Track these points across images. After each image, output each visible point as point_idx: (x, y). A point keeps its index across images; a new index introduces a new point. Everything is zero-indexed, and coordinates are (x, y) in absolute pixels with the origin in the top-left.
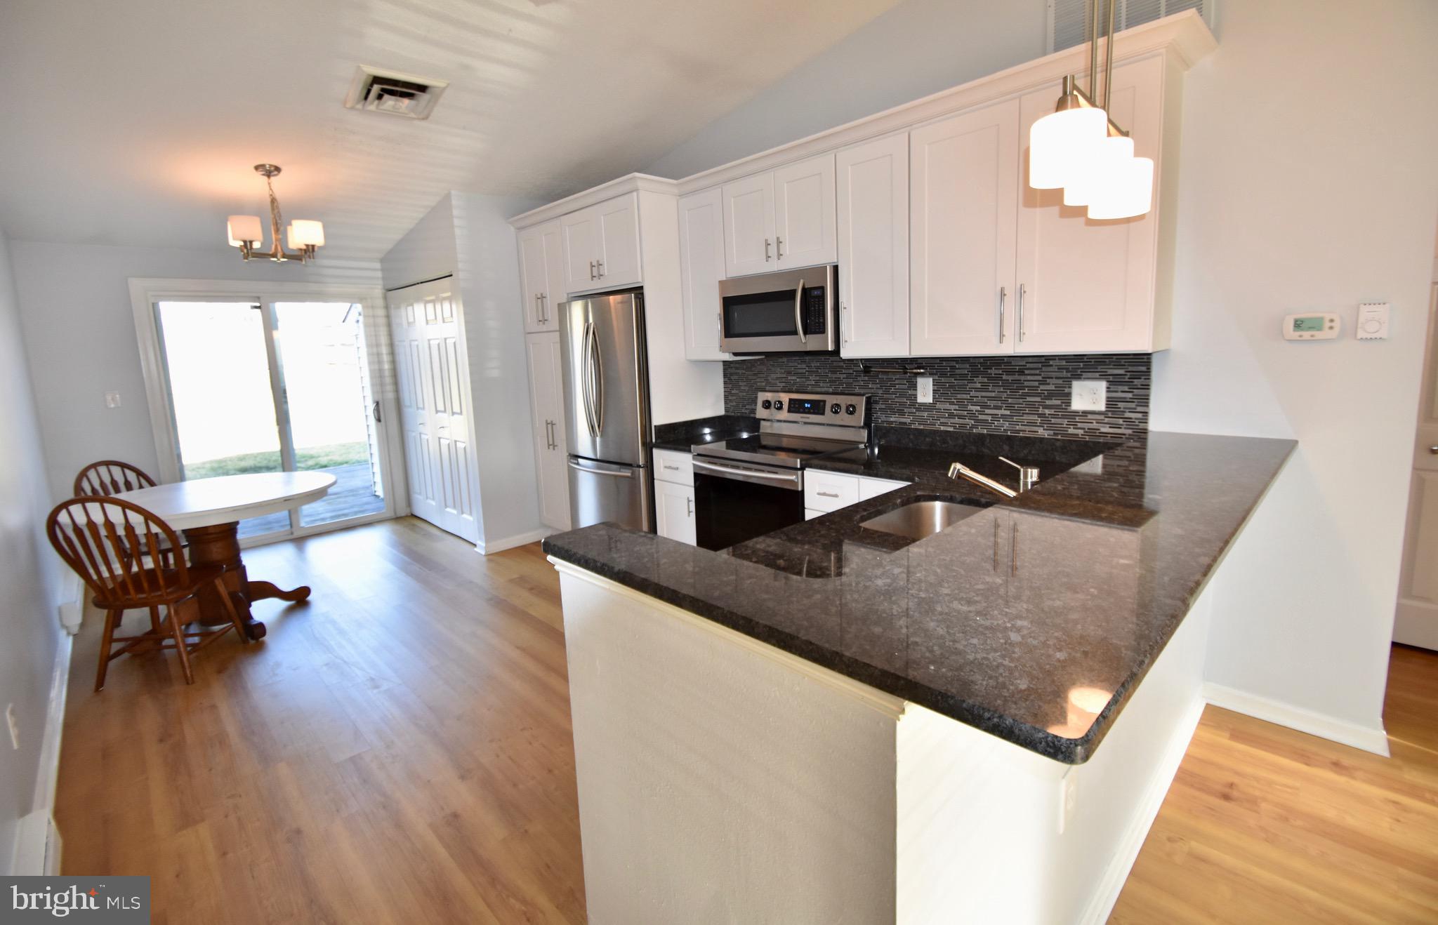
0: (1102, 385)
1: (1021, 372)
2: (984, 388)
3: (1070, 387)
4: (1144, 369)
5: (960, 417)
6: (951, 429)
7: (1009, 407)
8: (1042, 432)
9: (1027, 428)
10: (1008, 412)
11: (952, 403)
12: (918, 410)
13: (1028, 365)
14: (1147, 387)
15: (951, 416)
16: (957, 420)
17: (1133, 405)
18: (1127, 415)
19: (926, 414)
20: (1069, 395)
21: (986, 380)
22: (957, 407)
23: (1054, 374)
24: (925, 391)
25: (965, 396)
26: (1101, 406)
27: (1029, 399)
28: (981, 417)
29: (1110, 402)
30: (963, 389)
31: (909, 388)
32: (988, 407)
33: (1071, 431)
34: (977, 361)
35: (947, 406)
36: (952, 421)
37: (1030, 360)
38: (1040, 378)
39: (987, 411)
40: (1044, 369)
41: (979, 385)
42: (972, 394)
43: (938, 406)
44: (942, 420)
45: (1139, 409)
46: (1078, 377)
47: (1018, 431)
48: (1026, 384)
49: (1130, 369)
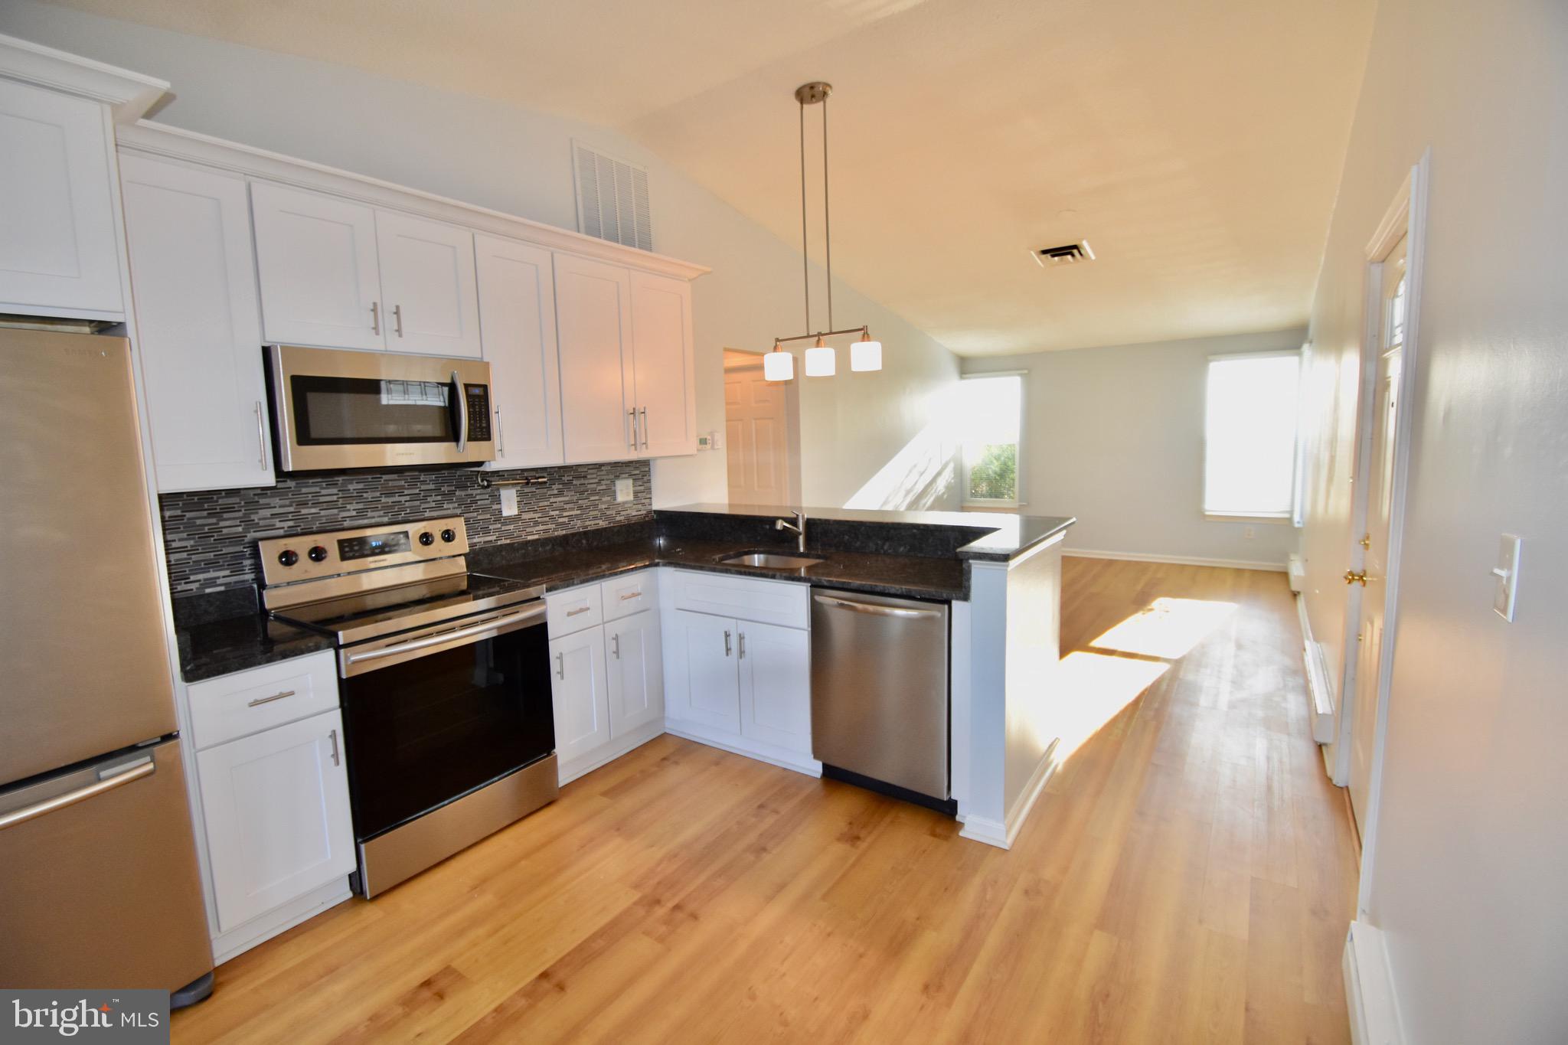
0: (630, 482)
1: (585, 477)
2: (561, 493)
3: (615, 486)
4: (647, 469)
5: (543, 524)
6: (536, 537)
7: (580, 508)
8: (602, 524)
9: (593, 522)
10: (579, 512)
11: (535, 511)
12: (504, 524)
13: (590, 471)
14: (649, 481)
15: (536, 524)
16: (541, 527)
17: (644, 494)
18: (643, 501)
19: (512, 527)
20: (615, 492)
21: (561, 486)
22: (540, 515)
23: (605, 477)
24: (509, 503)
25: (546, 503)
26: (631, 498)
27: (592, 498)
28: (561, 520)
29: (636, 494)
30: (544, 497)
31: (492, 503)
32: (564, 510)
33: (618, 518)
34: (553, 470)
35: (531, 515)
36: (537, 528)
37: (590, 467)
38: (597, 481)
39: (565, 514)
40: (599, 474)
41: (556, 492)
42: (552, 500)
43: (525, 516)
44: (528, 530)
45: (648, 496)
46: (617, 477)
47: (587, 527)
48: (589, 486)
49: (643, 470)
